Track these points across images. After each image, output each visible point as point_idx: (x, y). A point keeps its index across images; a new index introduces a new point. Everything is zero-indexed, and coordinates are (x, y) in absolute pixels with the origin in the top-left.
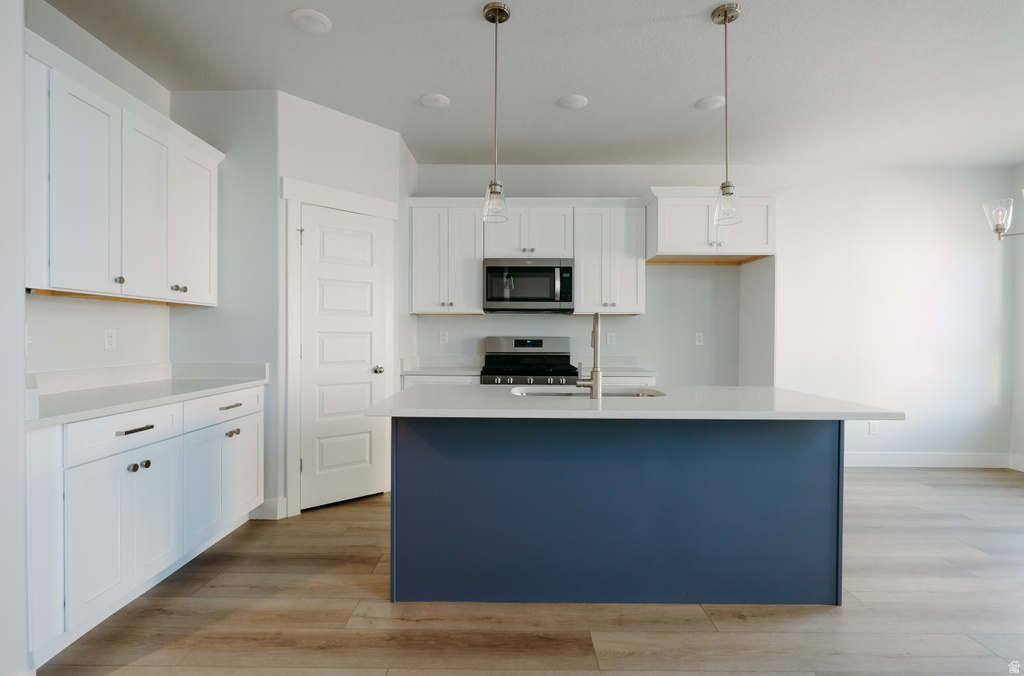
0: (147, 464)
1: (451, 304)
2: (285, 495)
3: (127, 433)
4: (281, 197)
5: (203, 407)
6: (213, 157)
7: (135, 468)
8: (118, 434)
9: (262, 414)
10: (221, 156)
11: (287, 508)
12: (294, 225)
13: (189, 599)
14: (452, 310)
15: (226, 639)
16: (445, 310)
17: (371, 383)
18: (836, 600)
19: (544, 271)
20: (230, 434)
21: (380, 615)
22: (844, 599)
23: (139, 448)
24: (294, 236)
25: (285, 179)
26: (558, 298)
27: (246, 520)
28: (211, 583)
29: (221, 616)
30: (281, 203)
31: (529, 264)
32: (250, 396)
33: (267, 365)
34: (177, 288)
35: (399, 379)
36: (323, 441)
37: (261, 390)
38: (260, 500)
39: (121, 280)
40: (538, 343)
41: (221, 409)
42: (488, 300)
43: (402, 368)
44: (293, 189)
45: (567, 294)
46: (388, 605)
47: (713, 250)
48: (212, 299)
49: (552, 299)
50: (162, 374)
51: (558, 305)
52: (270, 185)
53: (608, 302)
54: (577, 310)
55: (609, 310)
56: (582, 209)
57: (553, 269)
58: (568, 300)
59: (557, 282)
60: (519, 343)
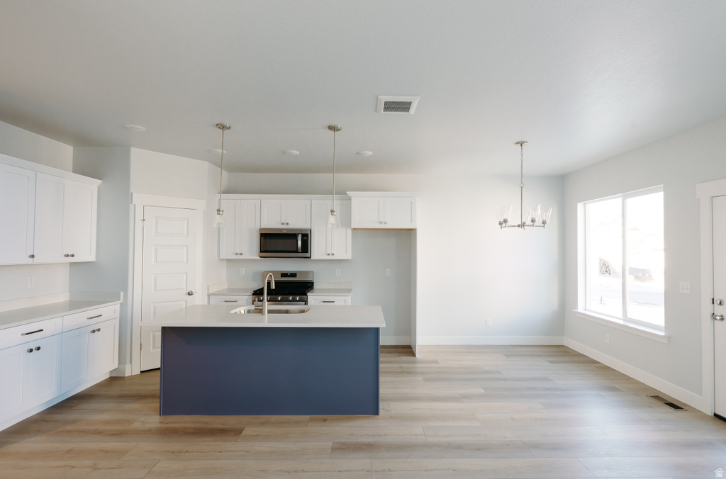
0: (39, 348)
1: (241, 254)
2: (131, 363)
3: (27, 334)
4: (132, 203)
5: (79, 318)
6: (94, 184)
7: (31, 351)
8: (22, 334)
9: (118, 319)
10: (99, 182)
11: (132, 370)
12: (139, 216)
13: (60, 416)
14: (241, 257)
15: (69, 431)
16: (238, 257)
17: (186, 301)
18: (377, 413)
19: (291, 236)
20: (94, 332)
21: (154, 420)
22: (381, 412)
23: (33, 341)
24: (139, 224)
25: (134, 194)
26: (300, 250)
27: (107, 376)
28: (75, 408)
29: (74, 422)
30: (132, 207)
31: (284, 232)
32: (110, 311)
33: (122, 293)
34: (67, 256)
35: (207, 297)
36: (155, 333)
37: (119, 305)
38: (116, 366)
39: (33, 256)
40: (294, 275)
41: (88, 318)
42: (261, 252)
43: (208, 291)
44: (139, 199)
45: (306, 248)
46: (159, 416)
47: (382, 226)
48: (92, 258)
49: (297, 252)
50: (63, 297)
51: (300, 255)
52: (125, 197)
53: (330, 253)
54: (313, 257)
55: (329, 257)
56: (316, 201)
57: (298, 235)
58: (306, 251)
59: (299, 242)
60: (284, 275)
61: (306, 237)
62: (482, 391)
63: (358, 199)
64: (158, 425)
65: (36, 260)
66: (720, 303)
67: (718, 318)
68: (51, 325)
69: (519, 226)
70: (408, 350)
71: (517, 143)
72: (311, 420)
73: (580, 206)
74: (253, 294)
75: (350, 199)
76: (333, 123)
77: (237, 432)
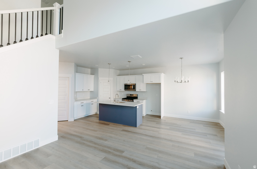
1: (121, 90)
5: (90, 101)
6: (93, 76)
7: (82, 106)
8: (80, 103)
12: (100, 82)
17: (109, 99)
18: (136, 127)
20: (92, 104)
21: (98, 121)
23: (82, 104)
27: (95, 113)
30: (99, 80)
31: (130, 84)
32: (95, 100)
33: (97, 97)
34: (88, 90)
37: (97, 100)
38: (96, 111)
40: (133, 95)
41: (92, 101)
42: (125, 89)
48: (93, 90)
49: (132, 89)
50: (89, 98)
52: (98, 78)
54: (136, 91)
55: (140, 91)
56: (137, 76)
57: (132, 85)
58: (134, 89)
59: (133, 87)
60: (131, 95)
61: (134, 86)
62: (169, 128)
63: (145, 76)
64: (98, 122)
65: (84, 91)
68: (85, 102)
70: (160, 117)
71: (180, 58)
72: (123, 126)
74: (122, 99)
75: (143, 76)
76: (129, 61)
77: (108, 125)
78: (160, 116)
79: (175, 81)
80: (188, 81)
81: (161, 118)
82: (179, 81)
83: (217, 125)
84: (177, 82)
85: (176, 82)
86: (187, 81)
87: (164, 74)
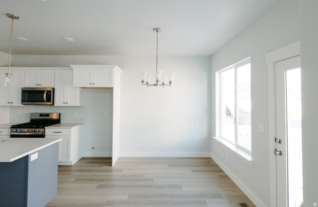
1: (12, 103)
14: (12, 105)
16: (10, 105)
19: (39, 92)
26: (46, 101)
31: (37, 89)
42: (22, 101)
47: (92, 86)
49: (44, 101)
51: (46, 103)
53: (66, 102)
54: (55, 105)
55: (65, 105)
56: (58, 71)
57: (44, 91)
58: (50, 101)
59: (45, 96)
60: (41, 115)
61: (50, 93)
63: (77, 69)
66: (280, 142)
67: (278, 153)
69: (154, 85)
70: (108, 161)
71: (154, 29)
73: (217, 74)
74: (11, 128)
75: (72, 69)
78: (111, 159)
79: (143, 82)
80: (170, 83)
81: (111, 166)
82: (152, 81)
83: (209, 163)
84: (147, 84)
85: (145, 83)
86: (167, 83)
87: (122, 68)
